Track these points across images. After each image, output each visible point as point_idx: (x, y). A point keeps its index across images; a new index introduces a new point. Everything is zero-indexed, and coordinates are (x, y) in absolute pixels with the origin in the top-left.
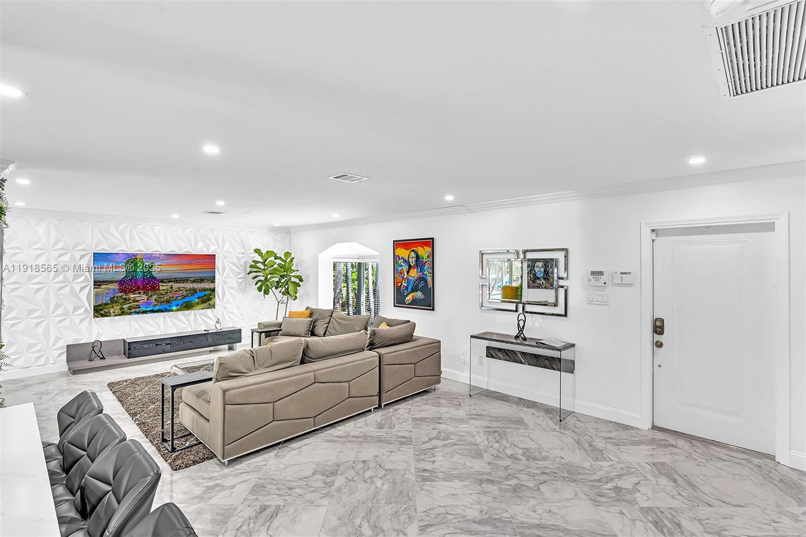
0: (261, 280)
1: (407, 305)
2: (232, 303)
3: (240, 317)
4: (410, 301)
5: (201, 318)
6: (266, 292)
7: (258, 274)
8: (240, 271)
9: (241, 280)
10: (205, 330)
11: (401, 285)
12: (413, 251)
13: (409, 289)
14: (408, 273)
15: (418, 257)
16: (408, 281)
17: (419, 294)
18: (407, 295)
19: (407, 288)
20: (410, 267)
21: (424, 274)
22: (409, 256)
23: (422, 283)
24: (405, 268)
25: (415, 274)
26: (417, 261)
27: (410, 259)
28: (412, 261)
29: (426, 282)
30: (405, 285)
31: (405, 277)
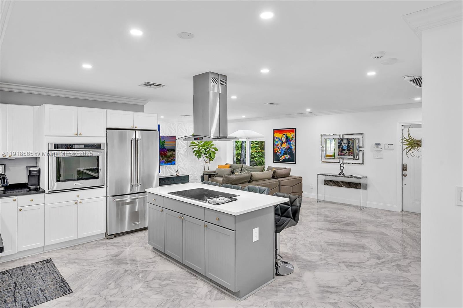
0: (196, 150)
1: (281, 161)
2: (181, 162)
3: (185, 169)
4: (282, 160)
5: (168, 170)
6: (199, 156)
7: (195, 147)
8: (185, 145)
9: (185, 150)
10: (171, 176)
11: (277, 152)
12: (284, 134)
13: (282, 154)
14: (281, 145)
15: (287, 138)
16: (282, 150)
17: (288, 156)
18: (281, 157)
19: (281, 153)
20: (282, 142)
21: (290, 146)
22: (282, 137)
23: (289, 151)
24: (280, 143)
25: (285, 146)
26: (286, 140)
27: (282, 138)
28: (284, 140)
29: (292, 150)
30: (280, 151)
31: (280, 147)
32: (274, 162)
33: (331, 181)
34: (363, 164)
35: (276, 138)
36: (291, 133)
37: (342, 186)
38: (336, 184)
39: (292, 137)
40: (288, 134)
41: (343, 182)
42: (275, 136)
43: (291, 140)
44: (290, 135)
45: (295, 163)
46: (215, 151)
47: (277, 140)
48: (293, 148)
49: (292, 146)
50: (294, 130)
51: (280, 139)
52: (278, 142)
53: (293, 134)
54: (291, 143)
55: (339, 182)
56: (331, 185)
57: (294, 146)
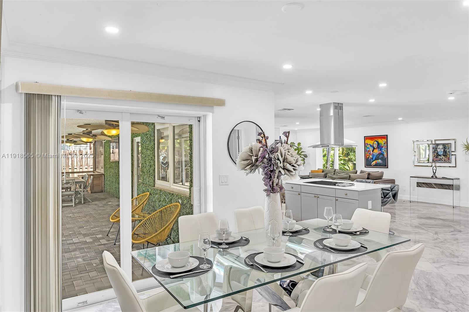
11: (369, 157)
12: (376, 141)
13: (374, 159)
14: (373, 151)
15: (378, 144)
16: (373, 155)
17: (379, 161)
18: (373, 162)
19: (372, 158)
20: (374, 148)
21: (382, 151)
22: (373, 143)
23: (381, 156)
24: (371, 149)
25: (376, 152)
26: (378, 146)
27: (374, 145)
28: (375, 146)
29: (383, 155)
30: (371, 157)
31: (371, 153)
32: (365, 167)
33: (423, 183)
34: (456, 167)
35: (368, 145)
36: (382, 139)
37: (435, 188)
38: (428, 186)
39: (383, 143)
40: (380, 141)
41: (435, 184)
42: (366, 142)
43: (383, 146)
44: (382, 142)
45: (388, 168)
46: (304, 157)
47: (368, 146)
48: (385, 154)
49: (384, 151)
50: (385, 137)
51: (371, 146)
52: (369, 148)
53: (385, 140)
54: (383, 149)
55: (431, 184)
56: (424, 187)
57: (385, 152)
